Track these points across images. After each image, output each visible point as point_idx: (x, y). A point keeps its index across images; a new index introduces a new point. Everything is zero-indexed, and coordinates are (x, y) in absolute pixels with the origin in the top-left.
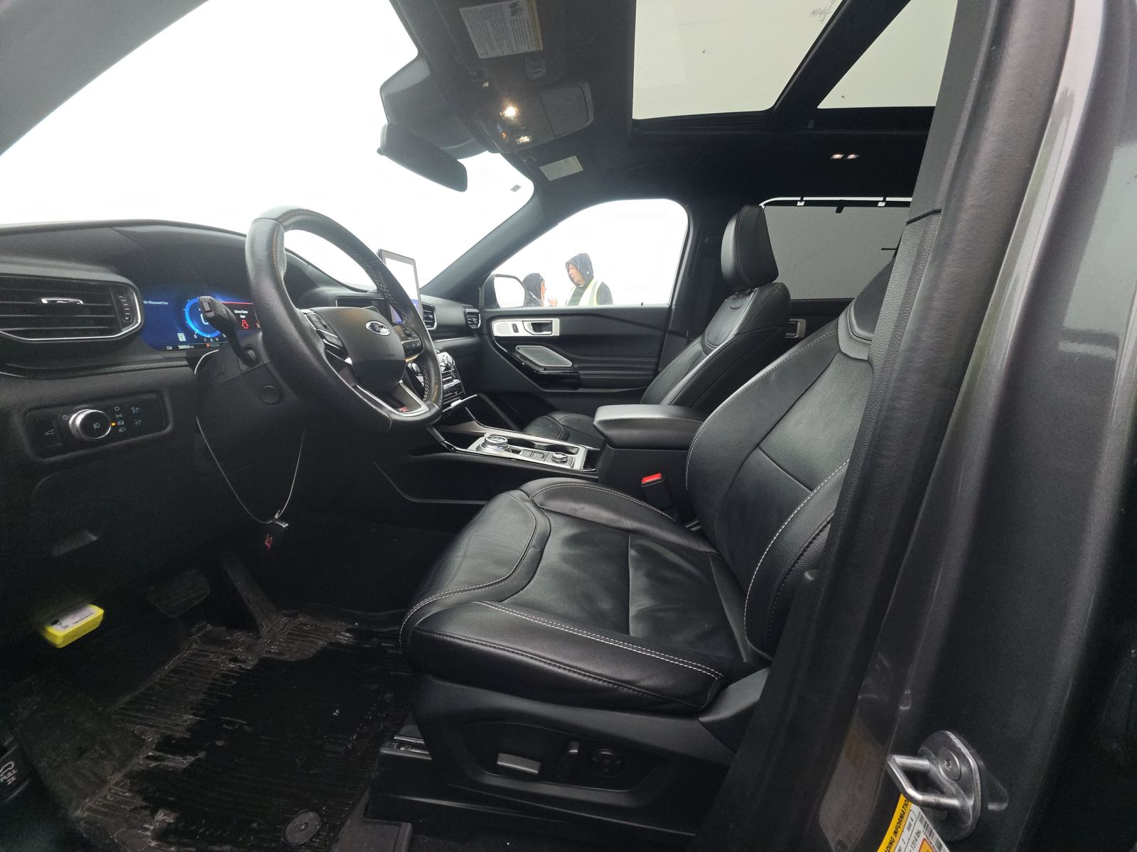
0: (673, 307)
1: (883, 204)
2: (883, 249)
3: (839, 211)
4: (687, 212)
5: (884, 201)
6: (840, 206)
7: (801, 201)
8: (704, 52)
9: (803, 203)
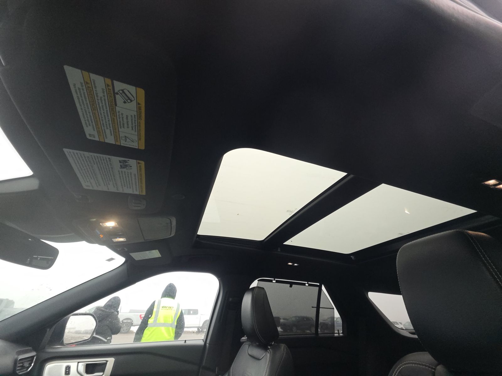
0: (208, 345)
1: (307, 285)
2: (312, 307)
3: (291, 286)
4: (219, 281)
5: (308, 283)
6: (291, 284)
7: (274, 280)
8: (238, 215)
9: (275, 281)
